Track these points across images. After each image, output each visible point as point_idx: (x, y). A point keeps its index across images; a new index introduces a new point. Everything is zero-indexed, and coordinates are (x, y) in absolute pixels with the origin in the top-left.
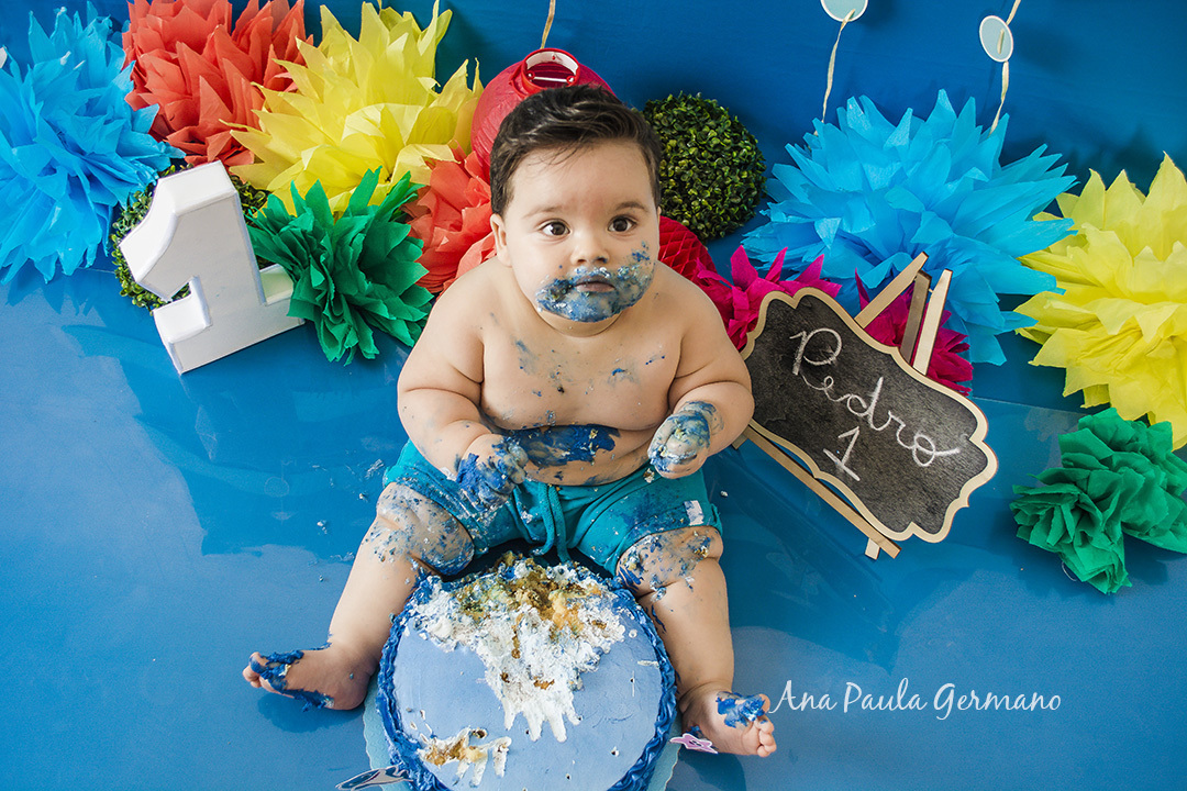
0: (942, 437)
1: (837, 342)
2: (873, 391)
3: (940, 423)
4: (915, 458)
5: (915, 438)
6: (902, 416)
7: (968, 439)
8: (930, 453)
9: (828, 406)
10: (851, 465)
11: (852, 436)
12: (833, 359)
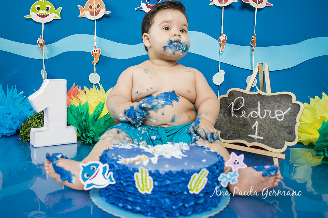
0: (283, 107)
1: (242, 99)
2: (258, 107)
3: (281, 104)
4: (278, 119)
5: (276, 113)
6: (269, 109)
7: (291, 103)
8: (282, 114)
9: (245, 120)
10: (259, 135)
11: (256, 125)
12: (243, 105)
